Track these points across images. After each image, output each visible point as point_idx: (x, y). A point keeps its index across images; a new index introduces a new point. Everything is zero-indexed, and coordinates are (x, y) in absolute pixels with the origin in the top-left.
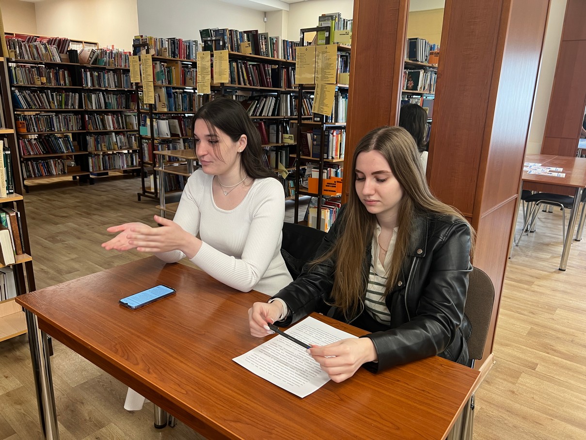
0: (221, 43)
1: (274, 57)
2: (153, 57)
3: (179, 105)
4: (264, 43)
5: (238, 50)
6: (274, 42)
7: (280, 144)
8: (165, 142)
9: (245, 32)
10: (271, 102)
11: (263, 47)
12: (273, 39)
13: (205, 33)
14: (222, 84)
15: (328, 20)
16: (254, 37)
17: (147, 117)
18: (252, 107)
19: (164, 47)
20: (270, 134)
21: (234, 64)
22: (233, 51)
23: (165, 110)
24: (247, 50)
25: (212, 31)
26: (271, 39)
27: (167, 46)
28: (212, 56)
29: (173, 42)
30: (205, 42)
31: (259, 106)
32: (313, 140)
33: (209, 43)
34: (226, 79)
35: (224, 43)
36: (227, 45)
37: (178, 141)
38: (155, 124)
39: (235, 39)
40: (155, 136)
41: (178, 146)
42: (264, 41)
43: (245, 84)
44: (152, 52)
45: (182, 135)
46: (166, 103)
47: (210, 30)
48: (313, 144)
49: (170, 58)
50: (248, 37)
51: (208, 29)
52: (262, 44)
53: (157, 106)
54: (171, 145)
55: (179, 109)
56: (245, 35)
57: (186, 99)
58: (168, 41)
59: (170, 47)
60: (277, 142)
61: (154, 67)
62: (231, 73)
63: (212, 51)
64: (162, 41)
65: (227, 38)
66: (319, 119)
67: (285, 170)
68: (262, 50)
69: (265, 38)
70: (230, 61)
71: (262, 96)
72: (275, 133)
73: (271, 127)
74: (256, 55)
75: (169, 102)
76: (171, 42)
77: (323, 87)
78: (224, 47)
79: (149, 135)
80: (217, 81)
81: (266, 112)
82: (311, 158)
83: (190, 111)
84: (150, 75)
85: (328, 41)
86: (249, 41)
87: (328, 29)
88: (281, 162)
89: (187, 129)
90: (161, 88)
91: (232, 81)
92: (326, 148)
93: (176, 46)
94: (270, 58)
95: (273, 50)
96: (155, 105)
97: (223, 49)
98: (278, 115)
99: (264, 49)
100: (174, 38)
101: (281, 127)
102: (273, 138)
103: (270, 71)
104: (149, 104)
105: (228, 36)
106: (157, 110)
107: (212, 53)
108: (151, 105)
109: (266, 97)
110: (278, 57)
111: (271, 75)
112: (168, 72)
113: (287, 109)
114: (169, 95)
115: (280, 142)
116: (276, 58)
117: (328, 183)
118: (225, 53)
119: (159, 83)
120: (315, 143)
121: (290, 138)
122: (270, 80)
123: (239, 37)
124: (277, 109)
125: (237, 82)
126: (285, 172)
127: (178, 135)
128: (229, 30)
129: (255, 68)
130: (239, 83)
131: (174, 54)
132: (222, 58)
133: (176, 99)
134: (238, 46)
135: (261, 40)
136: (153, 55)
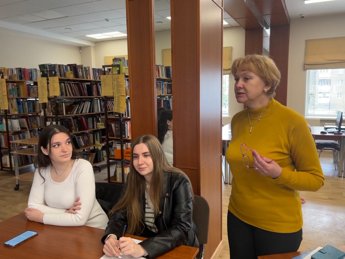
0: (53, 73)
1: (88, 79)
2: (7, 80)
3: (26, 109)
4: (81, 71)
5: (65, 76)
6: (87, 70)
7: (95, 129)
8: (17, 133)
9: (68, 65)
10: (87, 105)
11: (80, 73)
12: (86, 68)
13: (42, 67)
14: (55, 97)
15: (118, 61)
16: (74, 68)
17: (3, 118)
18: (75, 108)
19: (14, 74)
20: (89, 124)
21: (63, 84)
22: (61, 77)
23: (17, 113)
24: (70, 75)
25: (47, 65)
26: (85, 68)
27: (16, 73)
28: (48, 80)
29: (20, 70)
30: (43, 72)
31: (80, 108)
32: (116, 127)
33: (45, 72)
34: (58, 93)
35: (55, 73)
36: (57, 74)
37: (26, 132)
38: (9, 122)
39: (62, 70)
40: (10, 130)
41: (26, 135)
42: (80, 70)
43: (70, 96)
44: (6, 77)
45: (29, 128)
46: (17, 108)
47: (46, 65)
48: (116, 130)
49: (19, 80)
50: (70, 68)
51: (44, 64)
52: (80, 72)
53: (10, 111)
54: (21, 135)
55: (26, 111)
56: (69, 67)
57: (31, 105)
58: (17, 70)
59: (18, 74)
60: (93, 127)
61: (7, 87)
62: (61, 90)
63: (47, 77)
64: (12, 70)
65: (57, 69)
66: (118, 115)
67: (100, 144)
68: (80, 75)
69: (81, 68)
70: (60, 83)
71: (82, 101)
72: (92, 122)
73: (89, 119)
74: (76, 78)
75: (18, 107)
76: (19, 71)
77: (118, 98)
78: (55, 75)
79: (5, 129)
80: (52, 95)
81: (85, 111)
82: (115, 138)
83: (34, 112)
84: (4, 92)
85: (119, 72)
86: (71, 70)
87: (118, 66)
88: (97, 140)
89: (32, 124)
90: (12, 99)
91: (62, 94)
92: (123, 131)
93: (22, 72)
94: (85, 79)
95: (87, 75)
96: (9, 110)
97: (55, 76)
98: (93, 112)
99: (81, 74)
100: (21, 68)
101: (95, 119)
102: (91, 126)
103: (86, 87)
104: (5, 110)
105: (58, 68)
106: (10, 113)
107: (48, 78)
108: (6, 111)
109: (84, 102)
110: (90, 78)
111: (86, 89)
112: (18, 89)
113: (98, 108)
114: (19, 103)
115: (95, 127)
116: (89, 79)
117: (126, 152)
118: (56, 79)
119: (11, 96)
120: (117, 129)
121: (102, 125)
122: (86, 92)
123: (65, 69)
124: (92, 109)
125: (65, 95)
126: (100, 145)
127: (26, 128)
128: (58, 65)
129: (76, 85)
130: (67, 95)
131: (21, 78)
132: (55, 81)
133: (24, 106)
134: (65, 74)
135: (79, 70)
136: (7, 79)
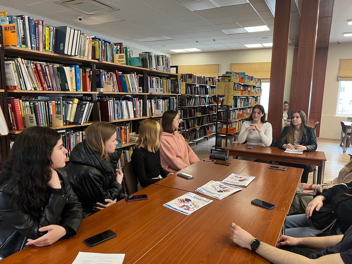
5: (187, 82)
7: (195, 116)
15: (229, 73)
18: (189, 102)
21: (186, 87)
24: (190, 81)
36: (184, 80)
56: (188, 75)
62: (186, 90)
66: (226, 107)
67: (198, 127)
77: (228, 96)
81: (192, 104)
82: (223, 121)
85: (229, 81)
87: (229, 77)
92: (229, 117)
97: (182, 82)
102: (193, 114)
109: (192, 98)
113: (198, 103)
117: (230, 130)
120: (224, 115)
121: (200, 114)
124: (195, 103)
